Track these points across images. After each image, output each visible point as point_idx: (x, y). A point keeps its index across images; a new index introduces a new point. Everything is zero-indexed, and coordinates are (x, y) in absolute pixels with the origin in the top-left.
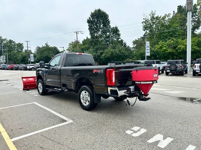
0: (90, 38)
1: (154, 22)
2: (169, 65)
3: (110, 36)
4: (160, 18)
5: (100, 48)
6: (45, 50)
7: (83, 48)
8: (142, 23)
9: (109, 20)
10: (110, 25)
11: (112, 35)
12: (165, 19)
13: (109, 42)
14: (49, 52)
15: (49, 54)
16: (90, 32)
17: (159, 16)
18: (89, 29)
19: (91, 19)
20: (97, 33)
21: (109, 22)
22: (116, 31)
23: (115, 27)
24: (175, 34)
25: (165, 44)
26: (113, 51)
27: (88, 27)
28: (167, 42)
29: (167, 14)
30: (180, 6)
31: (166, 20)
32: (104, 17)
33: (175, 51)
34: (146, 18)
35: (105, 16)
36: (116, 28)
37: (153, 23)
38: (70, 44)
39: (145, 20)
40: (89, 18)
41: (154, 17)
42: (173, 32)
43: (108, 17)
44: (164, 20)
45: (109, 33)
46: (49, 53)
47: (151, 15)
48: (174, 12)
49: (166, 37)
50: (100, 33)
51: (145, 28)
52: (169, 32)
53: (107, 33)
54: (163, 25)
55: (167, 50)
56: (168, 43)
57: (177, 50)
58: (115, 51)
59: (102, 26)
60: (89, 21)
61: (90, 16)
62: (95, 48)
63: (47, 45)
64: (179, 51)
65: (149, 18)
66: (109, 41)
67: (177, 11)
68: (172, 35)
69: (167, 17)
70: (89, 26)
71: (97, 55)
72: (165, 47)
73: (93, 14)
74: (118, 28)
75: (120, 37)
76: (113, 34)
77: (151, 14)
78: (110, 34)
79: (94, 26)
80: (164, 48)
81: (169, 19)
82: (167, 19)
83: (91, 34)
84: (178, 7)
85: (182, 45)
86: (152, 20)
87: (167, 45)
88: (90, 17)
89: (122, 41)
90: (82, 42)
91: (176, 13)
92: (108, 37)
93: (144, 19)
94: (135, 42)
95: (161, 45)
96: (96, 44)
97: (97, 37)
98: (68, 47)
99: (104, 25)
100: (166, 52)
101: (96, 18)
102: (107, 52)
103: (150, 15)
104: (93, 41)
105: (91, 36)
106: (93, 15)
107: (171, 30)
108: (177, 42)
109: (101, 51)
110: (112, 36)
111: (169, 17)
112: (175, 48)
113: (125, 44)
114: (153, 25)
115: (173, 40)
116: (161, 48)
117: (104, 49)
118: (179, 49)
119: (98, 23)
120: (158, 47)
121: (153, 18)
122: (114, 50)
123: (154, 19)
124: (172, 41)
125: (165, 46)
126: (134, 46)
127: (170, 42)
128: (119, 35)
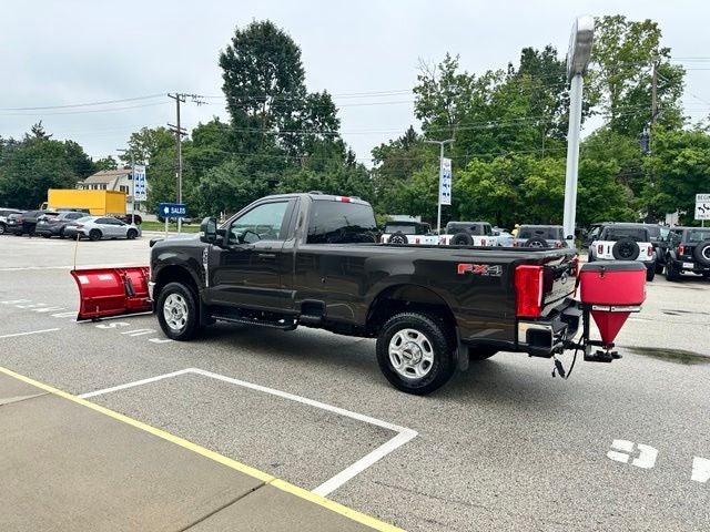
0: (229, 124)
1: (454, 91)
2: (525, 240)
3: (303, 125)
4: (471, 80)
5: (265, 162)
6: (37, 153)
7: (195, 159)
8: (414, 91)
9: (300, 64)
10: (304, 83)
11: (310, 121)
12: (487, 88)
13: (299, 145)
14: (54, 162)
15: (56, 169)
16: (231, 101)
17: (469, 76)
18: (225, 89)
19: (236, 55)
20: (256, 108)
21: (301, 73)
22: (323, 108)
23: (321, 93)
24: (514, 139)
25: (487, 171)
26: (318, 178)
27: (223, 82)
28: (495, 163)
29: (494, 71)
30: (530, 49)
31: (489, 91)
32: (284, 55)
33: (515, 194)
34: (428, 75)
35: (288, 52)
36: (326, 98)
37: (450, 95)
38: (136, 136)
39: (422, 83)
40: (229, 49)
41: (455, 75)
42: (509, 132)
43: (298, 56)
44: (484, 91)
45: (298, 114)
46: (57, 165)
47: (445, 69)
48: (511, 65)
49: (487, 146)
50: (267, 108)
51: (423, 109)
52: (496, 131)
53: (293, 113)
54: (479, 107)
55: (492, 190)
56: (497, 167)
57: (522, 192)
58: (322, 179)
59: (274, 82)
60: (226, 62)
61: (232, 44)
62: (248, 160)
63: (40, 134)
64: (528, 194)
65: (438, 76)
66: (298, 142)
67: (520, 65)
68: (506, 140)
69: (492, 81)
70: (226, 77)
71: (255, 186)
72: (488, 178)
73: (244, 35)
74: (333, 100)
75: (339, 131)
76: (313, 117)
77: (444, 65)
78: (302, 115)
79: (245, 82)
80: (485, 183)
81: (499, 87)
82: (492, 86)
83: (234, 107)
84: (524, 51)
85: (540, 175)
86: (444, 84)
87: (494, 173)
88: (233, 48)
89: (341, 144)
90: (193, 136)
91: (517, 70)
92: (296, 126)
93: (419, 78)
94: (380, 153)
95: (474, 173)
96: (250, 147)
97: (255, 122)
98: (128, 148)
99: (283, 83)
100: (490, 194)
101: (257, 53)
102: (296, 181)
103: (441, 67)
104: (240, 137)
105: (234, 115)
106: (242, 41)
107: (502, 126)
108: (523, 165)
109: (272, 175)
110: (309, 125)
111: (499, 83)
112: (516, 183)
113: (352, 157)
114: (449, 101)
115: (509, 157)
116: (475, 180)
117: (281, 167)
118: (530, 187)
119: (261, 73)
120: (467, 178)
121: (449, 79)
122: (322, 174)
123: (453, 81)
124: (509, 162)
125: (487, 174)
126: (378, 167)
127: (501, 162)
128: (334, 123)
